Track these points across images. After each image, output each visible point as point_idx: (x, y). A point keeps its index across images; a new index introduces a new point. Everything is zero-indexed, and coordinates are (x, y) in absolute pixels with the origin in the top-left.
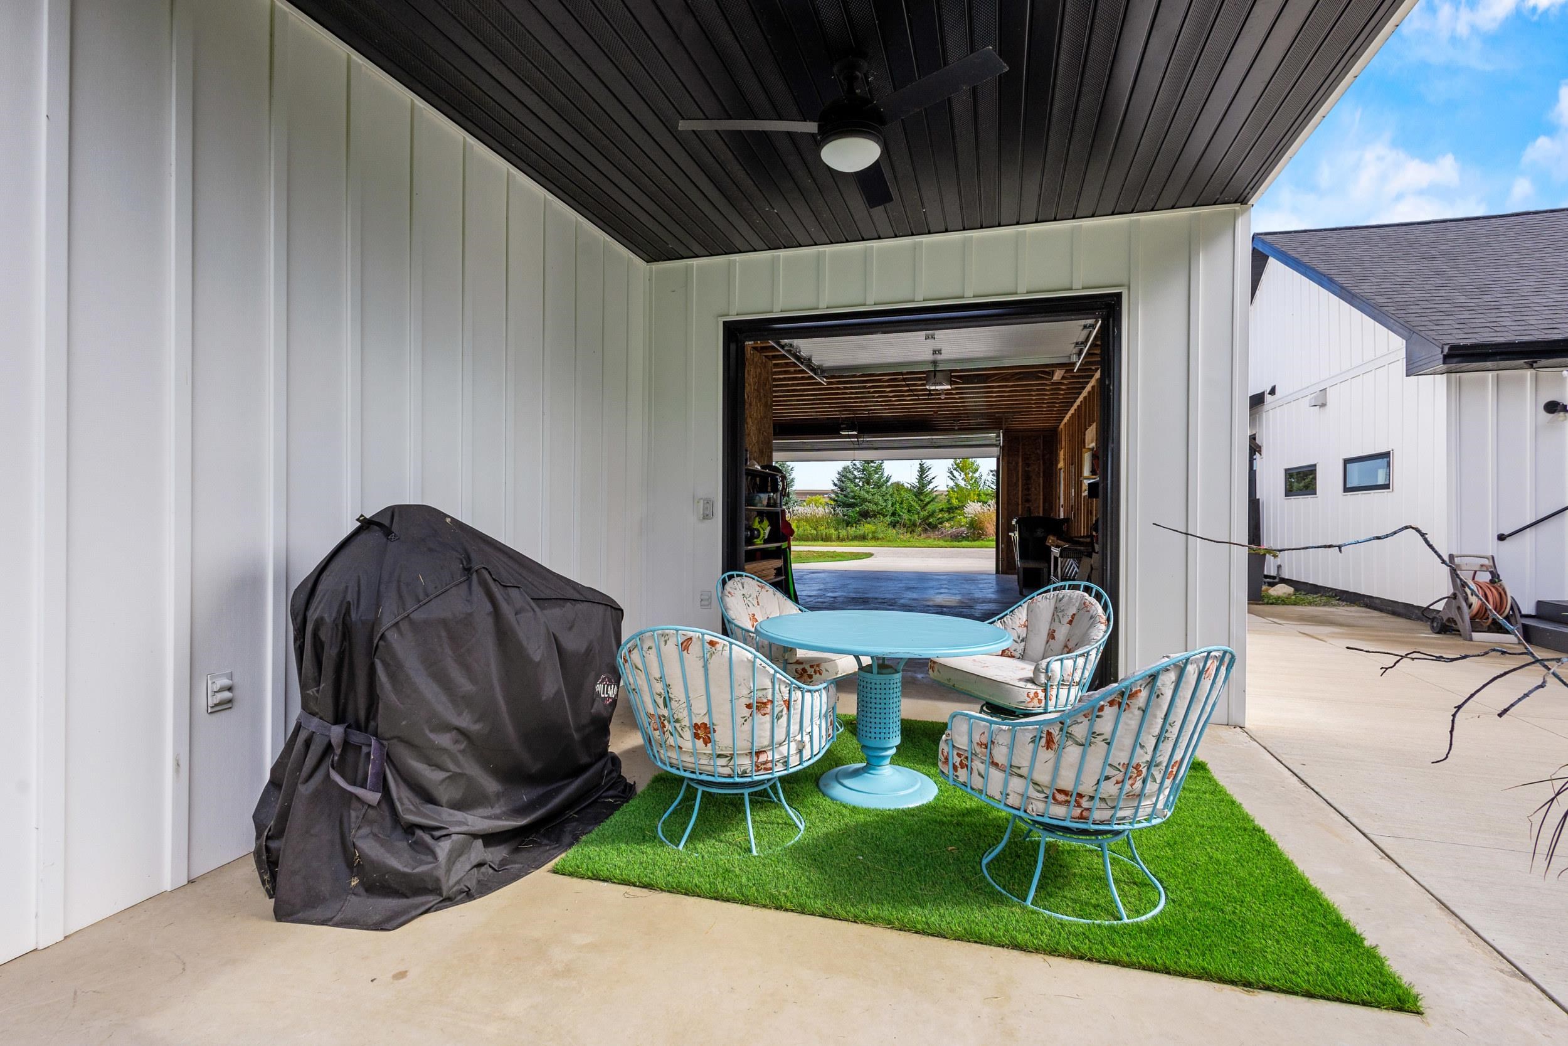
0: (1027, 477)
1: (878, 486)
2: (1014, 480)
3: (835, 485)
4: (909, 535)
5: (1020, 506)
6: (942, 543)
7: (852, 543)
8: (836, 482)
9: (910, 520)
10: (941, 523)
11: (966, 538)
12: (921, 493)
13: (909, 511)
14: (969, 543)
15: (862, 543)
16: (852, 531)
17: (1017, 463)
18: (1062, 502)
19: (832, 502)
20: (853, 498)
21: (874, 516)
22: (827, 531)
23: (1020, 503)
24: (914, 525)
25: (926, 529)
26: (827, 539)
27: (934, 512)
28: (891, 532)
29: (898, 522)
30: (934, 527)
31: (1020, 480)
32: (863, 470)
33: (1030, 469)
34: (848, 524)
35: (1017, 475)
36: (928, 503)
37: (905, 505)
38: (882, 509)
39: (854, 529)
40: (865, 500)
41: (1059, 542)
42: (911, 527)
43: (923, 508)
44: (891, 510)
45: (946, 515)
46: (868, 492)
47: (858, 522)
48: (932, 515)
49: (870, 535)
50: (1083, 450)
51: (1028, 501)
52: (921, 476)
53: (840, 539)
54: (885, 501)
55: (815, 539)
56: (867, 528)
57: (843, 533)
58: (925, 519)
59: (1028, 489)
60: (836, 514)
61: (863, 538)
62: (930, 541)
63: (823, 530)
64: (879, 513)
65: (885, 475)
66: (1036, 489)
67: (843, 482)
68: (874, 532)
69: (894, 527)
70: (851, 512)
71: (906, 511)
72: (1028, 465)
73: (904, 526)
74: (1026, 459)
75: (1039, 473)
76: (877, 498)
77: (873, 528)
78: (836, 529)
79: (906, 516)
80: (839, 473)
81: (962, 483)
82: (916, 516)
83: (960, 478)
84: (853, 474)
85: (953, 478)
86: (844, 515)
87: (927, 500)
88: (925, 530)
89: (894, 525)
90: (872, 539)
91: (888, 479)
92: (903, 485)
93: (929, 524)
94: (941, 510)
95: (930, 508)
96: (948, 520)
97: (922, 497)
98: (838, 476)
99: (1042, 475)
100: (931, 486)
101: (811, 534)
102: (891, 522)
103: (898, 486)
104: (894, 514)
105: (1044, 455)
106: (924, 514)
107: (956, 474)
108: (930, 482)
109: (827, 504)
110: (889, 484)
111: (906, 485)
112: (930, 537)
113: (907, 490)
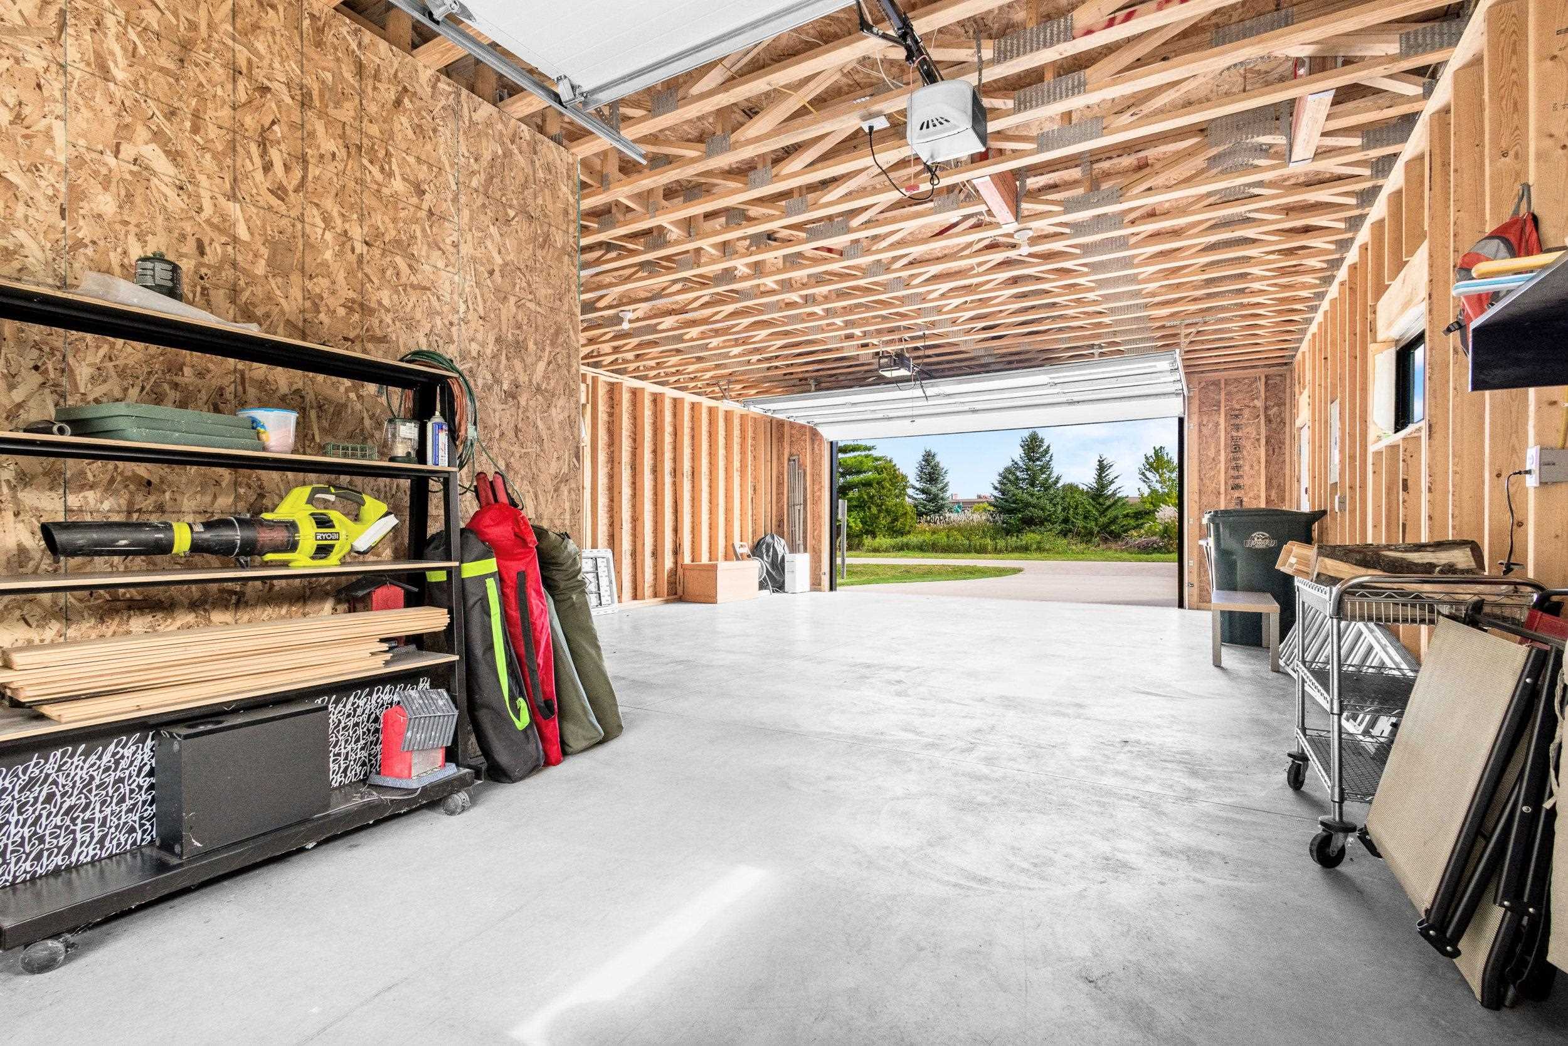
0: (1236, 448)
1: (1046, 486)
2: (1212, 453)
3: (996, 488)
4: (1083, 546)
5: (1222, 496)
6: (1126, 555)
7: (1012, 555)
8: (997, 485)
9: (1085, 528)
10: (1126, 531)
11: (1158, 550)
12: (1100, 496)
13: (1086, 518)
14: (1162, 556)
15: (1023, 555)
16: (1013, 541)
17: (1217, 424)
18: (1305, 482)
19: (992, 509)
20: (1014, 502)
21: (1042, 523)
22: (982, 541)
23: (1222, 490)
24: (1091, 533)
25: (1107, 539)
26: (982, 550)
27: (1116, 517)
28: (1062, 542)
29: (1070, 531)
30: (1116, 536)
31: (1222, 452)
32: (1027, 470)
33: (1240, 434)
34: (1008, 532)
35: (1218, 444)
36: (1109, 507)
37: (1080, 511)
38: (1049, 515)
39: (1014, 539)
40: (1027, 505)
41: (1329, 562)
42: (1086, 536)
43: (1103, 513)
44: (1061, 516)
45: (1132, 522)
46: (1032, 495)
47: (1019, 531)
48: (1114, 521)
49: (1034, 546)
50: (1372, 347)
51: (1236, 487)
52: (1100, 476)
53: (997, 551)
54: (1054, 505)
55: (968, 550)
56: (1030, 537)
57: (1001, 543)
58: (1104, 528)
59: (1237, 468)
60: (995, 522)
61: (1025, 549)
62: (1109, 553)
63: (977, 541)
64: (1046, 520)
65: (1055, 475)
66: (1252, 467)
67: (1005, 484)
68: (1039, 543)
69: (1065, 535)
70: (1013, 520)
71: (1081, 517)
72: (1237, 427)
73: (1078, 534)
74: (1234, 415)
75: (1258, 440)
76: (1044, 502)
77: (1038, 537)
78: (993, 538)
79: (1080, 523)
80: (1000, 475)
81: (1158, 486)
82: (1093, 523)
83: (1154, 480)
84: (1014, 474)
85: (1146, 479)
86: (1003, 523)
87: (1108, 503)
88: (1105, 540)
89: (1064, 534)
90: (1036, 550)
91: (1058, 479)
92: (1077, 487)
93: (1111, 533)
94: (1127, 516)
95: (1111, 514)
96: (1134, 528)
97: (1101, 500)
98: (998, 478)
99: (1263, 441)
100: (1113, 487)
101: (963, 545)
102: (1062, 531)
103: (1072, 488)
104: (1066, 521)
105: (1266, 408)
106: (1103, 520)
107: (1148, 474)
108: (1112, 482)
109: (985, 510)
110: (1059, 485)
111: (1081, 487)
112: (1110, 548)
113: (1082, 492)
